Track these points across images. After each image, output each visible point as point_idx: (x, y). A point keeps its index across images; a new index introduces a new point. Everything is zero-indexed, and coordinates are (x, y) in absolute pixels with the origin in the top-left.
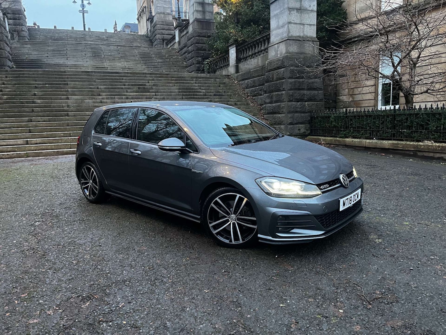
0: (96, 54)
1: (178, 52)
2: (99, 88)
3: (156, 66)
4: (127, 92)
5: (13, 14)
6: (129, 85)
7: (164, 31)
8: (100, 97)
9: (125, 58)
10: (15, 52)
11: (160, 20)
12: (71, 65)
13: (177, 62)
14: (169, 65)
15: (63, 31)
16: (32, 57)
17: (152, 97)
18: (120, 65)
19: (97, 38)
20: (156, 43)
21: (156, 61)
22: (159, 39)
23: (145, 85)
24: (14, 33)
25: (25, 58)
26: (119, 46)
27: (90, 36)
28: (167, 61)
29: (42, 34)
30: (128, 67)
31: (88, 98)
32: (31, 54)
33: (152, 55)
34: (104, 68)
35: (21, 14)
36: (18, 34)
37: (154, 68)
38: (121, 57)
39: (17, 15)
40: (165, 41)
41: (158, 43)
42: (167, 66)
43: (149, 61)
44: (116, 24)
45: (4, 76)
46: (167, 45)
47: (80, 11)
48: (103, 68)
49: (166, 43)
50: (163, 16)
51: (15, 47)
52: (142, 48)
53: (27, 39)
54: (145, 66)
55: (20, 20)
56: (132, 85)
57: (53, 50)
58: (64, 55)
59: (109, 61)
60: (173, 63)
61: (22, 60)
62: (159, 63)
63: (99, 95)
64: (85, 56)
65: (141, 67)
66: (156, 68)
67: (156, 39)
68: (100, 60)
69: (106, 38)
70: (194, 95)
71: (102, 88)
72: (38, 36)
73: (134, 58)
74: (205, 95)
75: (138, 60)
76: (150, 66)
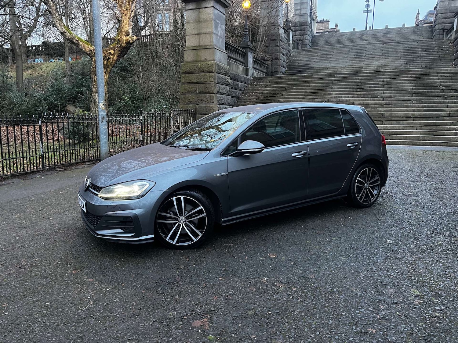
0: (358, 55)
1: (453, 43)
2: (333, 88)
3: (417, 61)
4: (356, 91)
5: (301, 26)
6: (361, 85)
7: (445, 20)
8: (330, 96)
9: (385, 55)
11: (443, 8)
12: (331, 67)
13: (446, 54)
14: (433, 58)
15: (344, 34)
16: (302, 63)
17: (378, 96)
18: (377, 63)
19: (373, 36)
20: (434, 34)
21: (420, 55)
22: (438, 29)
23: (378, 84)
24: (299, 42)
25: (297, 64)
26: (386, 43)
27: (367, 36)
28: (434, 54)
30: (385, 64)
31: (319, 97)
32: (303, 60)
33: (418, 49)
34: (360, 67)
35: (307, 25)
36: (302, 42)
37: (413, 63)
38: (383, 55)
39: (303, 27)
40: (445, 31)
41: (437, 34)
42: (430, 60)
43: (411, 56)
44: (419, 13)
46: (447, 34)
47: (364, 12)
48: (358, 67)
49: (446, 33)
50: (447, 3)
51: (294, 55)
52: (410, 43)
53: (308, 46)
54: (404, 61)
55: (305, 30)
56: (365, 84)
58: (328, 59)
59: (368, 60)
60: (439, 56)
61: (295, 66)
62: (422, 57)
63: (330, 94)
64: (347, 58)
65: (399, 63)
66: (417, 63)
67: (435, 30)
68: (359, 60)
69: (383, 35)
71: (335, 88)
72: (320, 42)
73: (395, 55)
74: (443, 92)
75: (399, 56)
76: (409, 61)
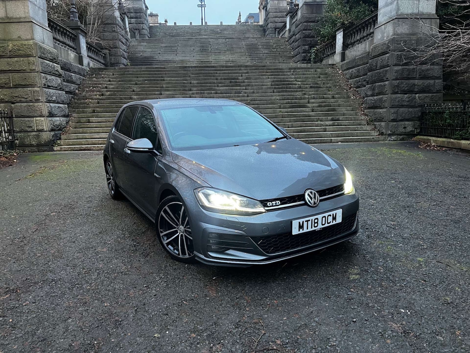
0: (204, 49)
1: (288, 41)
2: (192, 83)
3: (261, 57)
4: (218, 86)
5: (136, 13)
6: (221, 79)
7: (276, 19)
8: (191, 92)
9: (231, 51)
10: (132, 50)
11: (273, 7)
12: (179, 60)
13: (285, 52)
14: (275, 55)
15: (182, 27)
16: (146, 55)
17: (242, 91)
18: (225, 58)
19: (211, 32)
20: (267, 32)
21: (262, 52)
22: (271, 28)
23: (238, 79)
24: (136, 31)
25: (139, 55)
26: (228, 38)
27: (205, 31)
28: (274, 52)
29: (162, 31)
30: (232, 59)
31: (179, 93)
32: (146, 52)
33: (259, 46)
34: (208, 62)
35: (142, 13)
36: (139, 32)
37: (258, 59)
38: (228, 50)
39: (138, 14)
40: (277, 30)
41: (270, 32)
42: (272, 57)
43: (254, 52)
44: (240, 15)
45: (111, 74)
46: (279, 34)
47: (198, 6)
48: (207, 62)
49: (278, 32)
50: (277, 3)
51: (133, 45)
52: (250, 39)
53: (147, 36)
54: (249, 57)
55: (141, 18)
56: (225, 79)
57: (166, 47)
58: (174, 51)
59: (215, 54)
60: (279, 53)
61: (137, 57)
62: (264, 54)
63: (191, 90)
64: (193, 51)
65: (245, 59)
66: (261, 59)
67: (268, 29)
68: (206, 54)
69: (220, 31)
70: (287, 88)
71: (194, 83)
72: (158, 34)
73: (239, 50)
74: (300, 88)
75: (243, 52)
76: (254, 57)
